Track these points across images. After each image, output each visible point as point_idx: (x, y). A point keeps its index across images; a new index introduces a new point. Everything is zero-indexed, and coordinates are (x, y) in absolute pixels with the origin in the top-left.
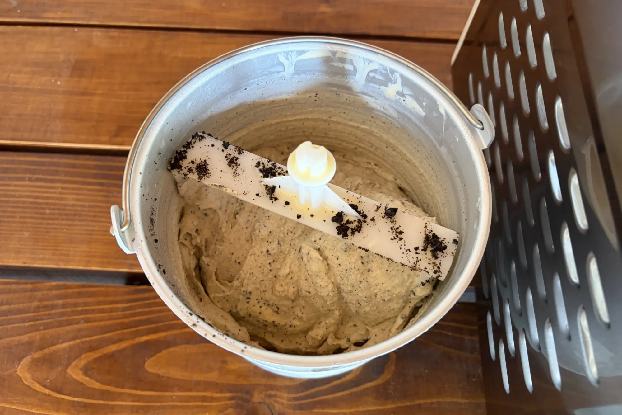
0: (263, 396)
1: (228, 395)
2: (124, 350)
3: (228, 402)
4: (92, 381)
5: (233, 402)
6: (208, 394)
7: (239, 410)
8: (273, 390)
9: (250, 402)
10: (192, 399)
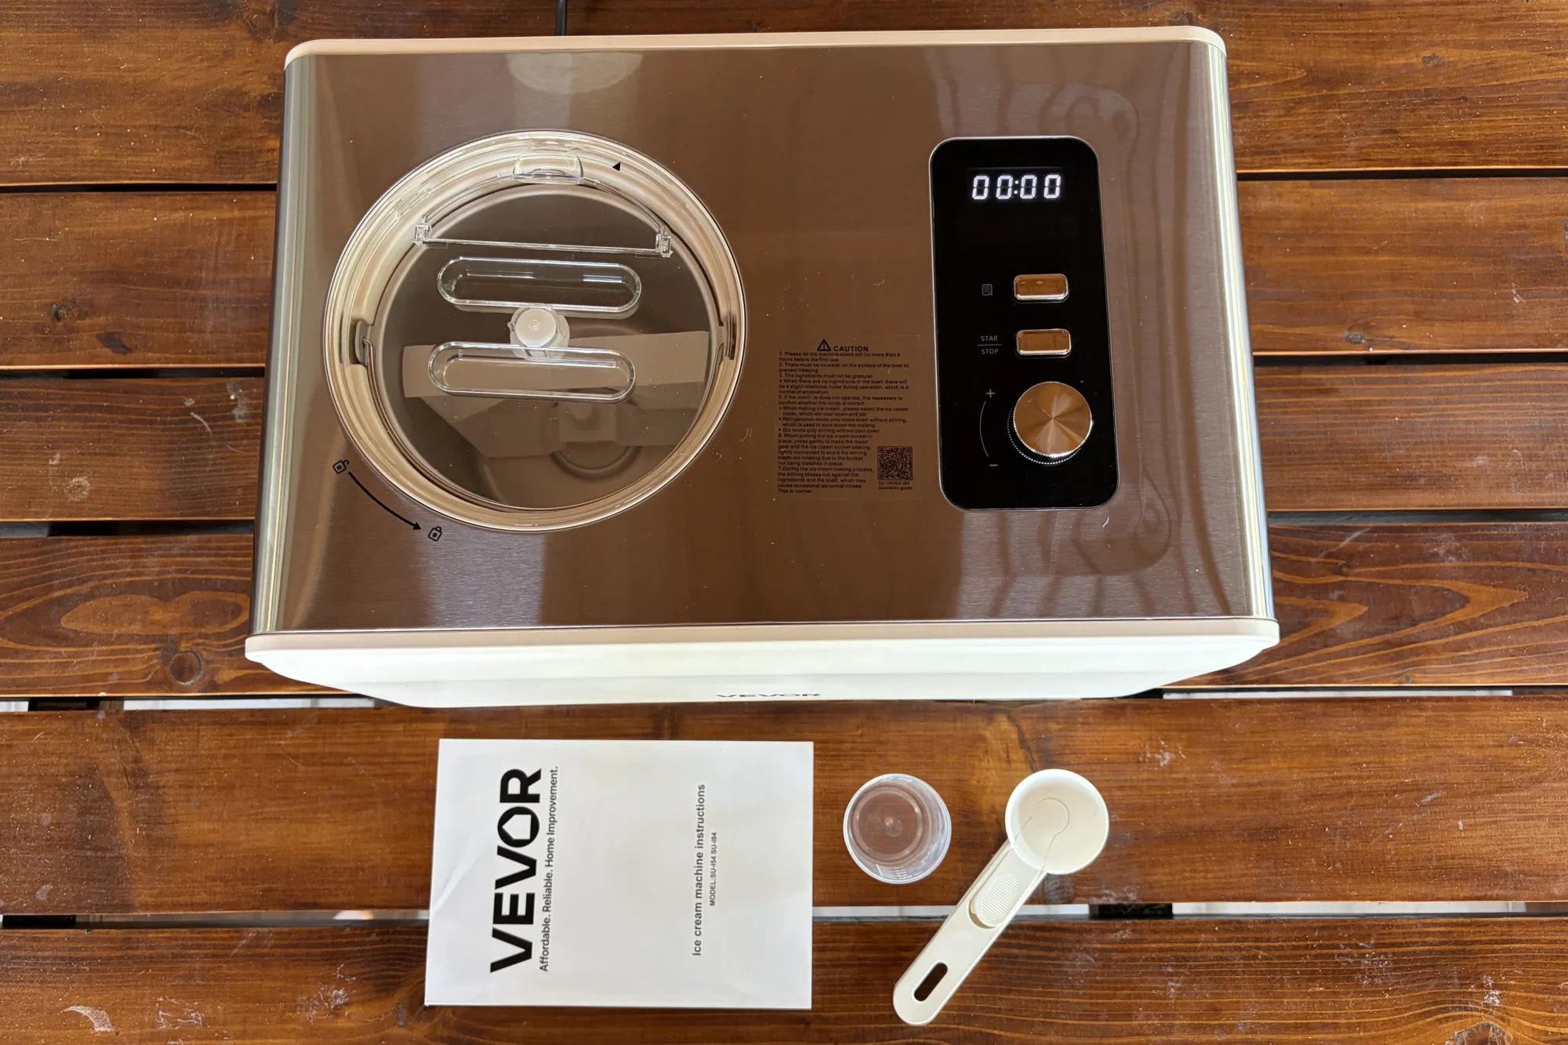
0: (190, 644)
1: (153, 646)
2: (34, 608)
3: (152, 653)
5: (158, 653)
6: (131, 646)
7: (165, 660)
8: (201, 638)
9: (176, 651)
10: (114, 652)
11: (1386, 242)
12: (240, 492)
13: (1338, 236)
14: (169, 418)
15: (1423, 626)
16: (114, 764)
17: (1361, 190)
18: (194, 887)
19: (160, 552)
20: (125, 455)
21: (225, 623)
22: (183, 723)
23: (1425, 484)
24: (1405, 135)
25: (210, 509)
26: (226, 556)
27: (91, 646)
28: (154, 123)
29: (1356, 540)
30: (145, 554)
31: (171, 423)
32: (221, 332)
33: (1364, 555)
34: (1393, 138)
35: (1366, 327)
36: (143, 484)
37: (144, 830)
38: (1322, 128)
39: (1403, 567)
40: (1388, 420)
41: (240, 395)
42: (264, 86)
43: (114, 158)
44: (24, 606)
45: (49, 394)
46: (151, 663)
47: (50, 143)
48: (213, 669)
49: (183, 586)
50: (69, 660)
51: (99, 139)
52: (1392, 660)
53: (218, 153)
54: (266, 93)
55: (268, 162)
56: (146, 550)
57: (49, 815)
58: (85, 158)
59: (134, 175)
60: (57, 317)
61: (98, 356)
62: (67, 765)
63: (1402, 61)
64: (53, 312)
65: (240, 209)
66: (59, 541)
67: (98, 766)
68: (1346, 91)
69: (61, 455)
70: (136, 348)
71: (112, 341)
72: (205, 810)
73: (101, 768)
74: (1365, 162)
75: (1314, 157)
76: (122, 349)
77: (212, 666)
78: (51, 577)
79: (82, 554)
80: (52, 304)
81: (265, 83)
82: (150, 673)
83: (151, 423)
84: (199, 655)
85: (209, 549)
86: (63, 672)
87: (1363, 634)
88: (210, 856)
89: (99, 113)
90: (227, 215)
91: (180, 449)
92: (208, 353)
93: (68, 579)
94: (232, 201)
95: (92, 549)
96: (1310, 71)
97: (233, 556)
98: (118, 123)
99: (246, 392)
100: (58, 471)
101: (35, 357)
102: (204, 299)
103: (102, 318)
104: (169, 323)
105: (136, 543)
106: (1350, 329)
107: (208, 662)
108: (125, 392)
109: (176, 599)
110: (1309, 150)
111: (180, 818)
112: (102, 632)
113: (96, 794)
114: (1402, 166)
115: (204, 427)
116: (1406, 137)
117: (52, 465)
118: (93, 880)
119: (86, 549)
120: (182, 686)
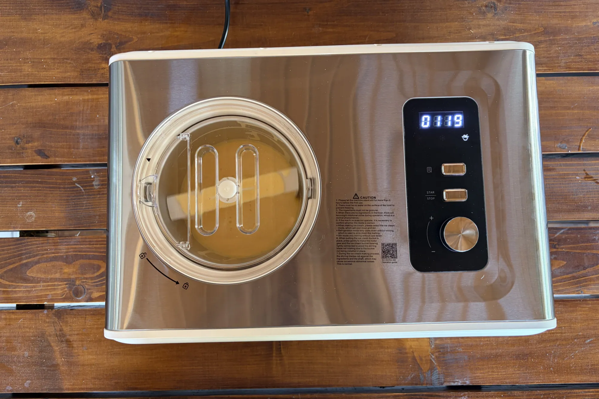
0: (80, 282)
1: (65, 283)
2: (16, 267)
3: (65, 286)
4: (5, 281)
5: (67, 286)
6: (56, 283)
7: (70, 288)
8: (84, 279)
9: (74, 285)
10: (48, 286)
11: (577, 104)
12: (97, 217)
13: (556, 102)
14: (66, 186)
15: (588, 270)
16: (52, 332)
17: (566, 81)
18: (87, 382)
19: (66, 243)
20: (49, 202)
21: (94, 273)
22: (79, 315)
23: (591, 209)
24: (585, 57)
25: (85, 225)
26: (93, 244)
27: (39, 283)
28: (53, 57)
29: (562, 234)
30: (60, 244)
31: (68, 188)
32: (86, 149)
33: (565, 239)
34: (579, 58)
35: (568, 142)
36: (57, 214)
37: (66, 358)
38: (550, 54)
39: (581, 245)
40: (576, 182)
41: (95, 175)
42: (99, 40)
43: (37, 73)
44: (11, 266)
45: (16, 176)
46: (64, 290)
47: (10, 66)
48: (90, 292)
49: (76, 257)
50: (31, 289)
51: (31, 64)
52: (576, 284)
53: (81, 69)
54: (100, 42)
55: (102, 74)
56: (60, 242)
57: (27, 353)
58: (25, 73)
59: (46, 80)
60: (17, 143)
61: (35, 160)
62: (33, 332)
63: (584, 24)
64: (15, 141)
65: (92, 95)
66: (24, 239)
67: (46, 332)
68: (561, 37)
69: (22, 202)
70: (51, 156)
71: (40, 153)
72: (90, 350)
73: (47, 333)
74: (568, 69)
75: (547, 67)
76: (45, 157)
77: (90, 291)
78: (22, 254)
79: (34, 244)
80: (15, 137)
81: (100, 38)
82: (64, 294)
83: (59, 188)
84: (84, 286)
85: (86, 242)
86: (29, 294)
87: (565, 273)
88: (93, 369)
89: (30, 53)
90: (86, 97)
91: (71, 199)
92: (81, 157)
93: (29, 255)
94: (88, 91)
95: (37, 242)
96: (545, 28)
97: (96, 244)
98: (38, 57)
99: (98, 174)
100: (22, 209)
101: (9, 160)
102: (78, 134)
103: (36, 143)
104: (64, 145)
105: (56, 240)
106: (561, 142)
107: (88, 289)
108: (47, 175)
109: (74, 263)
110: (545, 64)
111: (80, 354)
112: (44, 277)
113: (45, 344)
114: (584, 71)
115: (81, 190)
116: (585, 58)
117: (19, 207)
118: (47, 379)
119: (35, 242)
120: (77, 299)
